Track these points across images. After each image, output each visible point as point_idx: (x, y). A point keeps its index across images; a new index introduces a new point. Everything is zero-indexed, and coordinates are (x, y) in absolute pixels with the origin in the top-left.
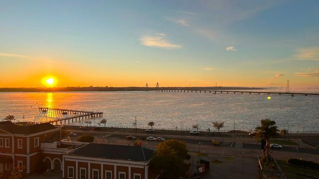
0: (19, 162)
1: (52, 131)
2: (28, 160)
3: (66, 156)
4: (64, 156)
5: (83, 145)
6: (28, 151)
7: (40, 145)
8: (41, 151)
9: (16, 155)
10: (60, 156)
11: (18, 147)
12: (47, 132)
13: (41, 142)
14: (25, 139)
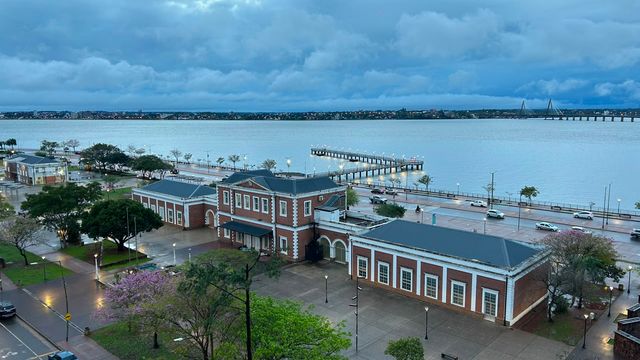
0: (282, 238)
1: (332, 190)
2: (295, 237)
3: (354, 239)
4: (351, 237)
5: (384, 221)
6: (295, 223)
7: (313, 213)
8: (315, 224)
9: (279, 226)
10: (345, 237)
11: (281, 215)
12: (323, 192)
13: (314, 209)
14: (290, 202)
